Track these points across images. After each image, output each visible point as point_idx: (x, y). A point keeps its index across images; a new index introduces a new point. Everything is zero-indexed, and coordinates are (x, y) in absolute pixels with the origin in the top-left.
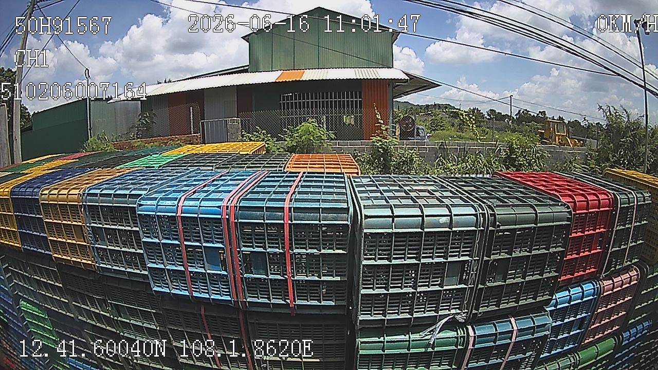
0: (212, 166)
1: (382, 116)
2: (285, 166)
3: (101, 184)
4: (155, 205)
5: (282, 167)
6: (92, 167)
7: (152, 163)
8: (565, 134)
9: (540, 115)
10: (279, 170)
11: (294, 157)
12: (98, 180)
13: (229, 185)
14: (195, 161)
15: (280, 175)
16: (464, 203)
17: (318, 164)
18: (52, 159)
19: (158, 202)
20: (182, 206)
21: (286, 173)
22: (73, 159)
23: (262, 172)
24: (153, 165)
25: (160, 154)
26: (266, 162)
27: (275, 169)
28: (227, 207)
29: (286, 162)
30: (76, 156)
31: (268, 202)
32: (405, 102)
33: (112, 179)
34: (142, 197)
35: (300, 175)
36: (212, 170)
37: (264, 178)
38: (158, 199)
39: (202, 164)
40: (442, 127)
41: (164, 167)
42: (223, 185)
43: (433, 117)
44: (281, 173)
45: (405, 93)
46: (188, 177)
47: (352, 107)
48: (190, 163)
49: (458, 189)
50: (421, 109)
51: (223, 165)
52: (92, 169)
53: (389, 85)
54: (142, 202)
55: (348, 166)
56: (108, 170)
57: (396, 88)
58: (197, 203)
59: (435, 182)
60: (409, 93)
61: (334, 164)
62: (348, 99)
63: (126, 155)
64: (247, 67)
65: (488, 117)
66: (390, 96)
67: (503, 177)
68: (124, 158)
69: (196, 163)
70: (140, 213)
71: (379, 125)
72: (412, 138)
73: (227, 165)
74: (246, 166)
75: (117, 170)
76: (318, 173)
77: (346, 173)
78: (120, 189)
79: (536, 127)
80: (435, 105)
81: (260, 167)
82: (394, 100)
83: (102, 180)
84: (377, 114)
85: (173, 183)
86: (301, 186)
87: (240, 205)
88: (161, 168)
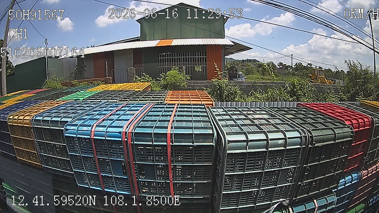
0: (117, 99)
1: (218, 66)
2: (165, 99)
3: (44, 113)
4: (76, 130)
5: (162, 100)
6: (42, 99)
7: (79, 97)
8: (324, 77)
9: (308, 66)
10: (161, 103)
11: (169, 93)
12: (43, 109)
13: (127, 115)
14: (106, 96)
15: (161, 106)
16: (292, 129)
17: (186, 98)
18: (22, 93)
19: (78, 128)
20: (94, 131)
21: (166, 105)
22: (33, 94)
23: (149, 104)
24: (80, 98)
25: (86, 90)
26: (152, 97)
27: (158, 101)
28: (126, 132)
29: (165, 97)
30: (35, 92)
31: (155, 129)
32: (230, 58)
33: (52, 109)
34: (68, 123)
35: (176, 106)
36: (117, 102)
37: (151, 109)
38: (78, 125)
39: (110, 98)
40: (252, 72)
41: (86, 100)
42: (123, 115)
43: (247, 67)
44: (162, 105)
45: (231, 53)
46: (101, 108)
47: (201, 61)
48: (103, 97)
49: (284, 117)
50: (240, 62)
51: (124, 98)
52: (42, 101)
53: (222, 48)
54: (68, 127)
55: (206, 99)
56: (51, 102)
57: (226, 50)
58: (105, 129)
59: (265, 111)
60: (234, 53)
61: (196, 98)
62: (198, 57)
63: (64, 91)
64: (139, 38)
65: (278, 67)
66: (222, 54)
67: (306, 107)
68: (63, 93)
69: (107, 97)
70: (66, 135)
71: (217, 71)
72: (236, 79)
73: (126, 98)
74: (139, 99)
75: (57, 102)
76: (187, 105)
77: (206, 104)
78: (55, 117)
79: (306, 72)
80: (248, 60)
81: (148, 100)
82: (225, 57)
83: (45, 110)
84: (215, 65)
85: (90, 112)
86: (177, 115)
87: (135, 132)
88: (84, 101)
